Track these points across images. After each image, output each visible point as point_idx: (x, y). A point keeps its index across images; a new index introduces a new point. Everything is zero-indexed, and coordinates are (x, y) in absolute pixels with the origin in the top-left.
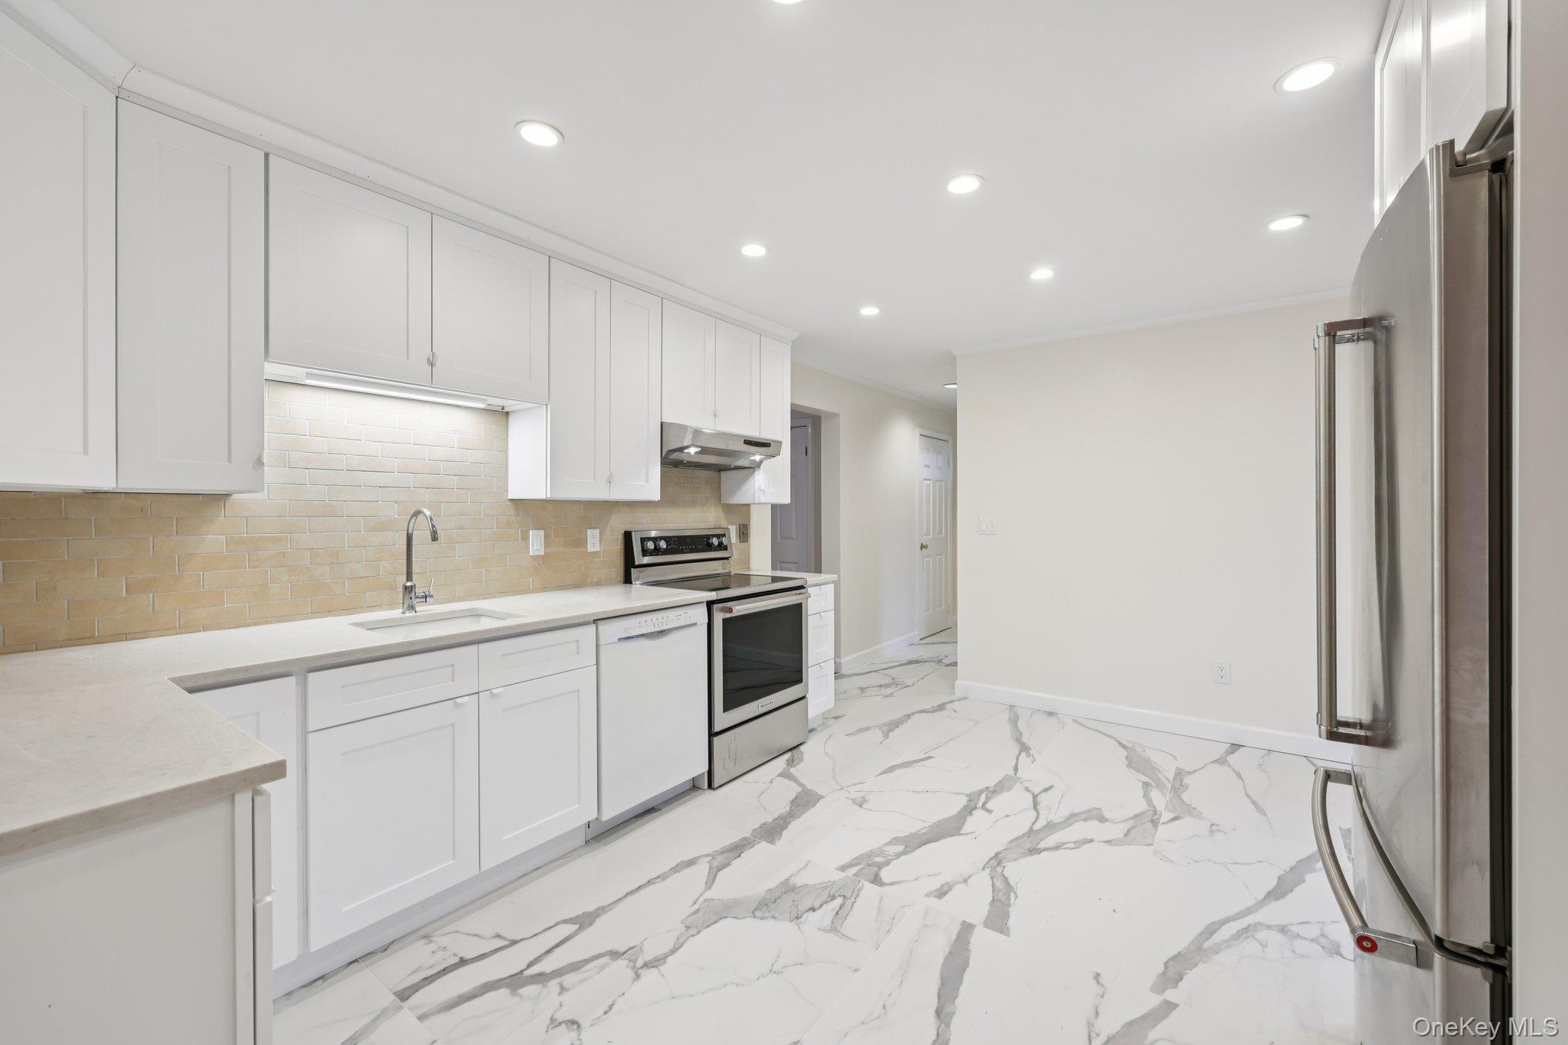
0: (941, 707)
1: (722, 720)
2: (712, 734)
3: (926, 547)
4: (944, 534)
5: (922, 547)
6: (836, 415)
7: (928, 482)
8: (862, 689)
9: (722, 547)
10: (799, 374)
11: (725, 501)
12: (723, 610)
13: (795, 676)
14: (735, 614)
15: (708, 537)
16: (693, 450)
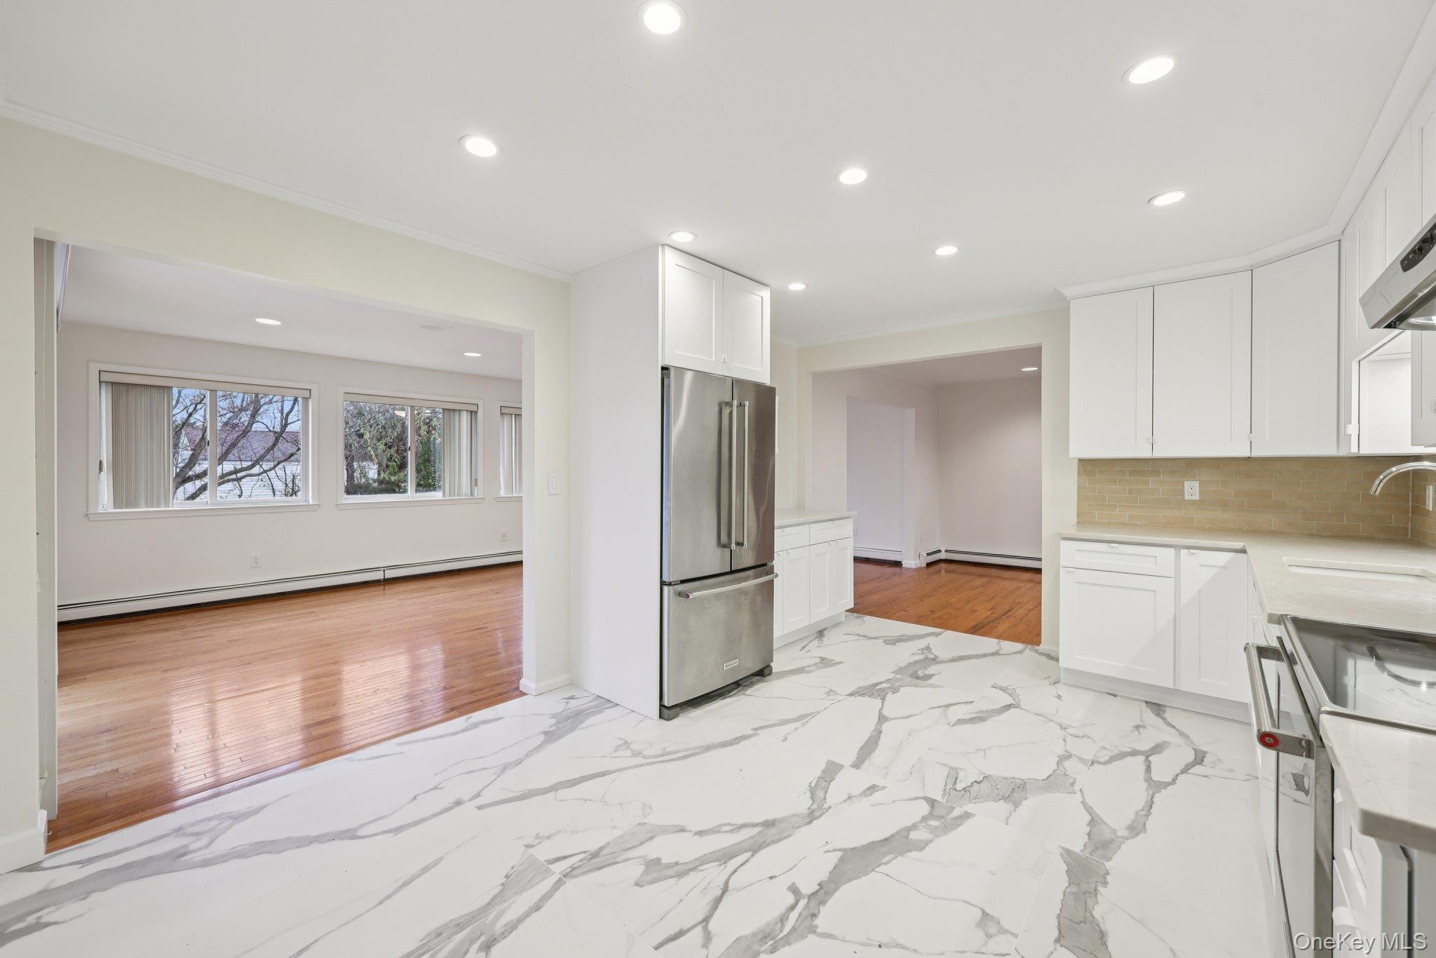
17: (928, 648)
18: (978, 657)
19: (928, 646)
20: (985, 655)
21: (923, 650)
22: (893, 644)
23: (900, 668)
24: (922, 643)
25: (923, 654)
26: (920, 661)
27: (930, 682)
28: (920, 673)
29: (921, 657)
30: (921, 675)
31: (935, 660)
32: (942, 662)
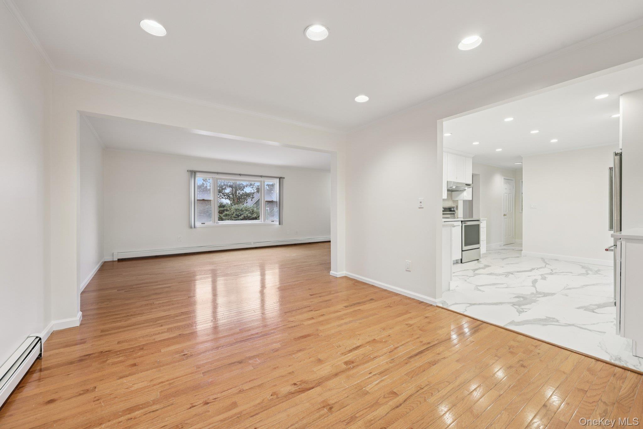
0: (518, 257)
1: (464, 248)
2: (462, 251)
3: (506, 215)
4: (511, 211)
5: (504, 215)
6: (479, 175)
7: (506, 194)
8: (490, 253)
9: (454, 211)
10: (474, 165)
11: (453, 199)
12: (464, 223)
13: (478, 242)
14: (467, 224)
15: (451, 208)
16: (454, 187)
17: (520, 312)
18: (485, 304)
19: (519, 313)
20: (480, 304)
21: (524, 312)
22: (550, 318)
23: (535, 302)
24: (524, 317)
25: (522, 309)
26: (524, 305)
27: (516, 296)
28: (522, 299)
29: (523, 307)
30: (521, 298)
31: (514, 304)
32: (510, 303)
